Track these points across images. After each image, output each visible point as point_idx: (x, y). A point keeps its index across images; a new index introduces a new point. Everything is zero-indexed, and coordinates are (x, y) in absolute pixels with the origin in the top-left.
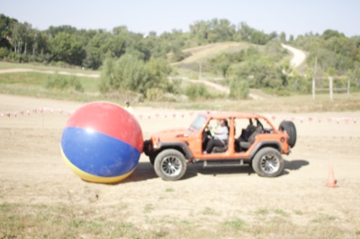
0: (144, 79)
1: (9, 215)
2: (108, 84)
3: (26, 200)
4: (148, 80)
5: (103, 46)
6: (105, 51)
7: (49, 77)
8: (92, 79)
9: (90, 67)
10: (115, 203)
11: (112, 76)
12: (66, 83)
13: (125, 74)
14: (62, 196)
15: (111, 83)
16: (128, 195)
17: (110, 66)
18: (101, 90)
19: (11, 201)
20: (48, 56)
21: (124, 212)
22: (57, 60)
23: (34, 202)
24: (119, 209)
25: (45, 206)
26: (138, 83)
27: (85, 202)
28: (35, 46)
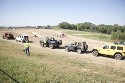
0: (123, 37)
1: (95, 66)
2: (113, 38)
3: (97, 63)
4: (124, 37)
5: (112, 29)
6: (112, 30)
7: (99, 36)
8: (109, 37)
9: (108, 34)
10: (120, 67)
11: (114, 36)
12: (103, 37)
13: (117, 36)
14: (105, 63)
15: (114, 38)
16: (123, 66)
17: (114, 33)
18: (111, 39)
19: (94, 63)
20: (98, 31)
21: (123, 70)
22: (100, 32)
23: (100, 64)
24: (121, 69)
25: (102, 65)
26: (121, 38)
27: (112, 66)
28: (96, 29)
